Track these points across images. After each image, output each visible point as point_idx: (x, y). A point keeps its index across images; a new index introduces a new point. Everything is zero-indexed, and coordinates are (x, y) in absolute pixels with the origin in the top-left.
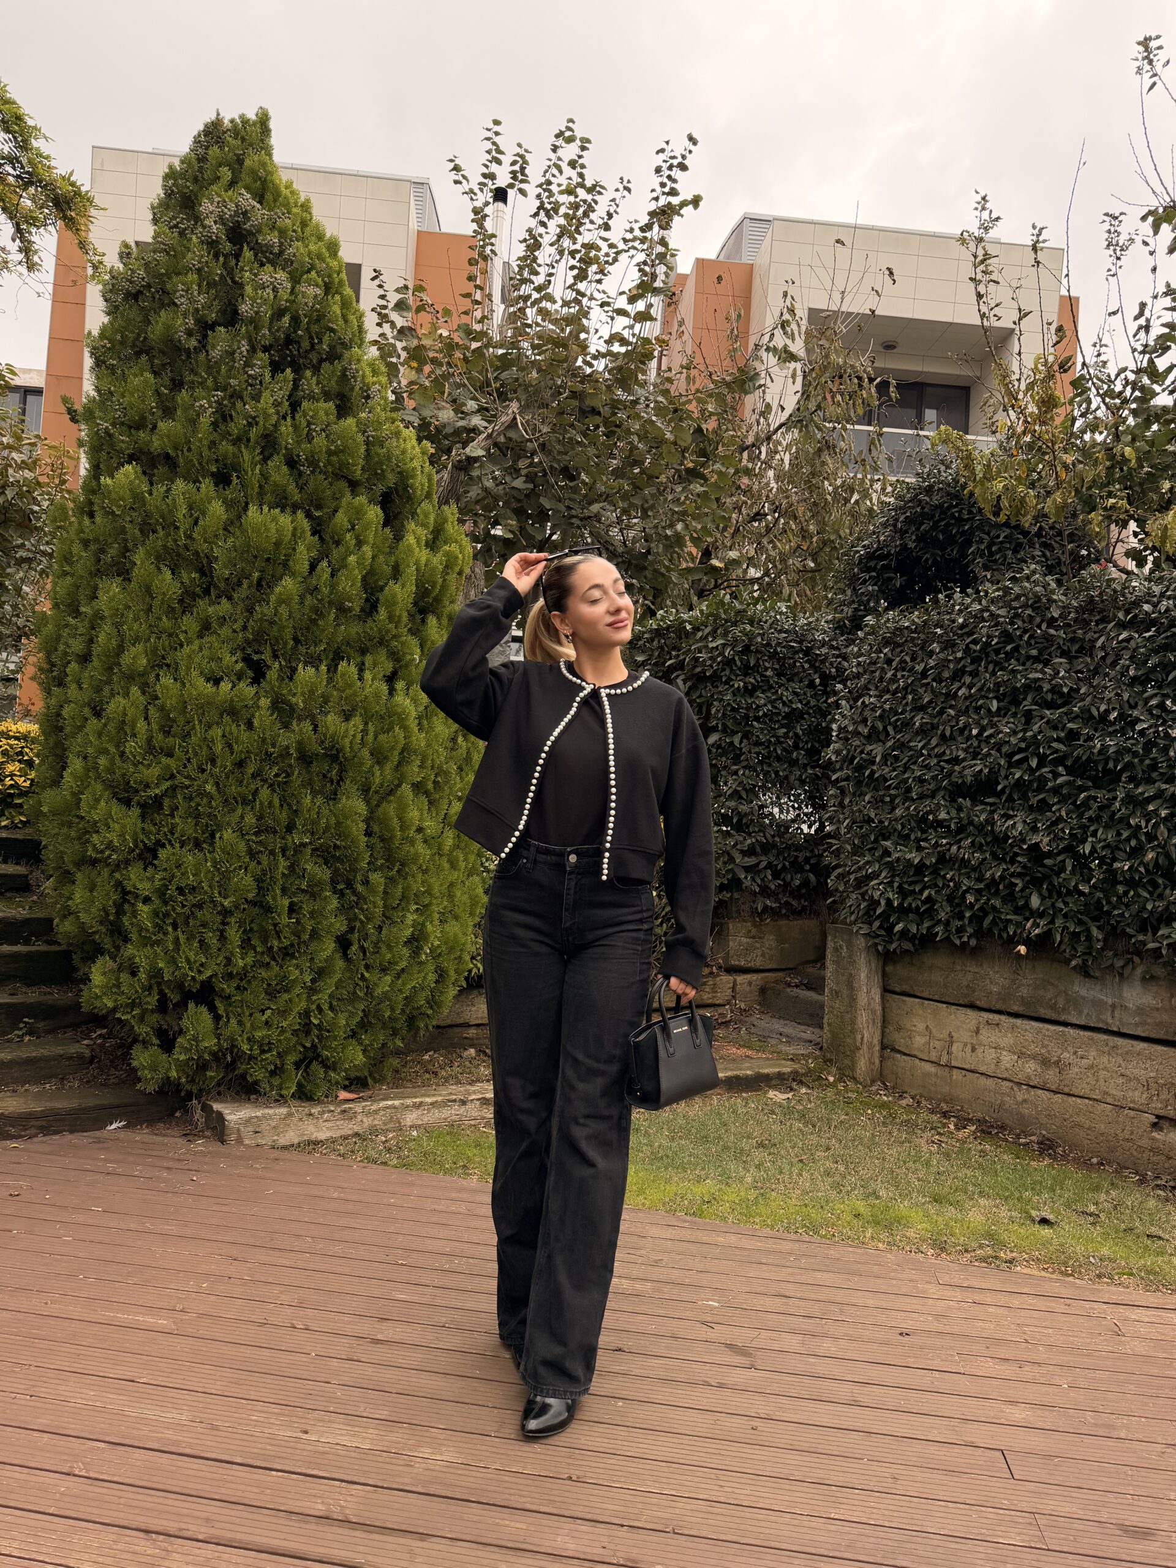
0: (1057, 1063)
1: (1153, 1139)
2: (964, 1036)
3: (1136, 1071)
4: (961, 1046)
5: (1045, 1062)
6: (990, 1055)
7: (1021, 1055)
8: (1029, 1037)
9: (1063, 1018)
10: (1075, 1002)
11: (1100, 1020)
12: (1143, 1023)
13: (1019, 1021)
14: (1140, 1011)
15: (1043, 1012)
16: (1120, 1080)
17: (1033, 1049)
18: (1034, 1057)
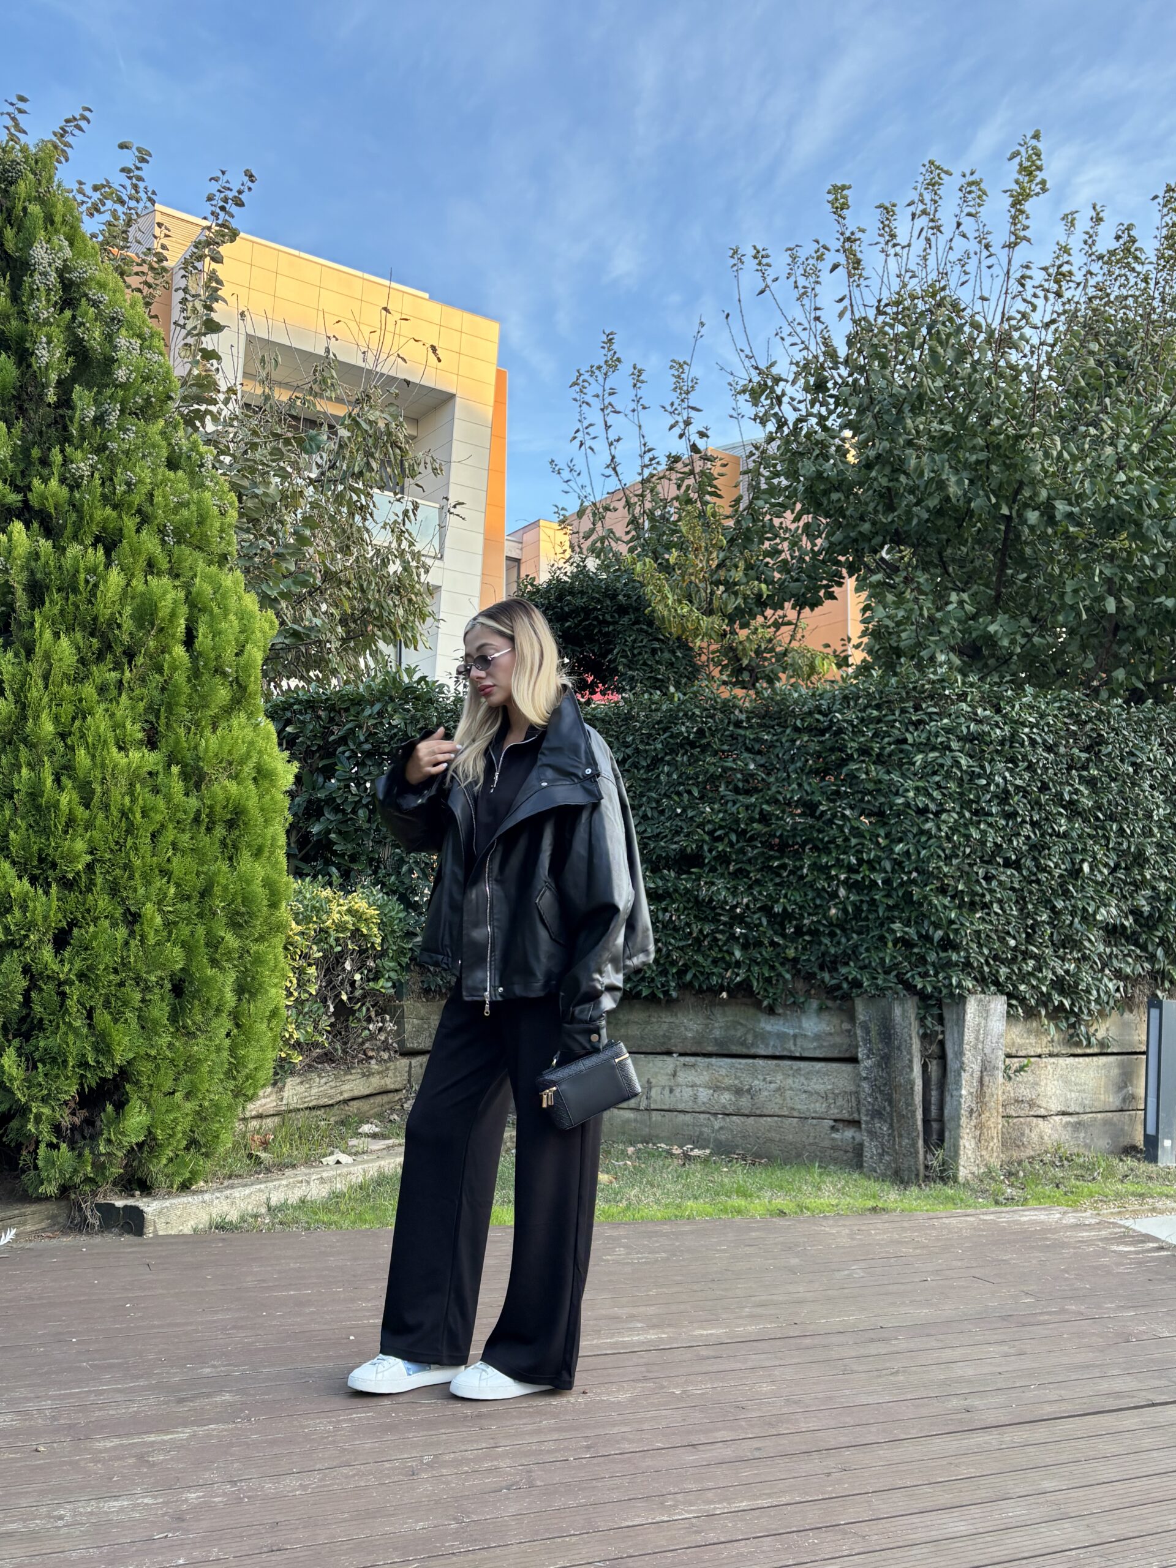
0: (748, 1091)
1: (833, 1139)
2: (663, 1080)
3: (817, 1087)
4: (659, 1089)
5: (738, 1092)
6: (688, 1092)
7: (716, 1088)
8: (723, 1072)
9: (753, 1051)
10: (763, 1037)
11: (784, 1049)
12: (821, 1047)
13: (713, 1060)
14: (817, 1037)
15: (735, 1049)
16: (804, 1096)
17: (728, 1081)
18: (727, 1089)
